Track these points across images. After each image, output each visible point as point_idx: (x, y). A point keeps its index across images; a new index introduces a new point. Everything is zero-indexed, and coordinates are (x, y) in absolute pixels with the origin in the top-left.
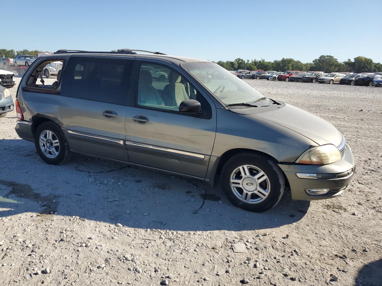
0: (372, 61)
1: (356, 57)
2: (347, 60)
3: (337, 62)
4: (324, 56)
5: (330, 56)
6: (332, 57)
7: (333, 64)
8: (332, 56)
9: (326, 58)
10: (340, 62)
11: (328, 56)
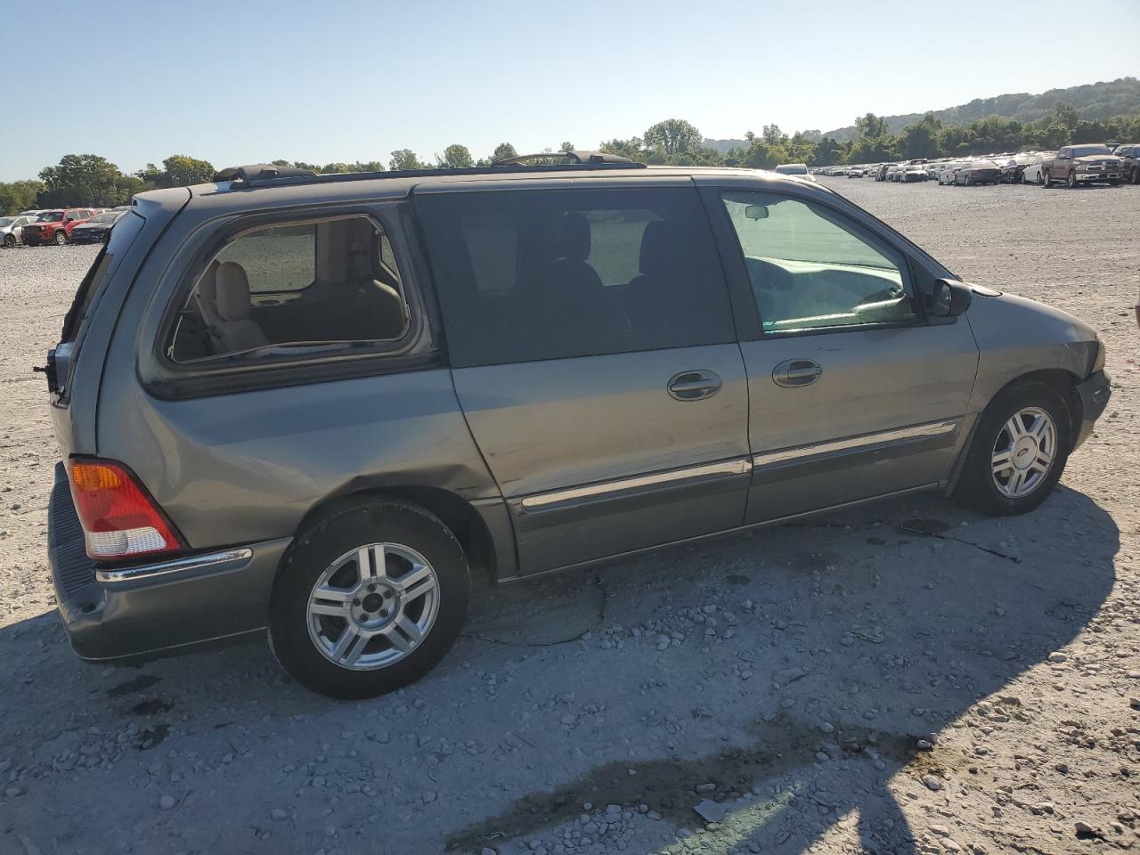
0: (211, 167)
1: (167, 158)
2: (145, 169)
3: (120, 174)
4: (73, 156)
5: (93, 157)
6: (101, 158)
7: (108, 180)
8: (98, 155)
9: (84, 163)
10: (129, 175)
11: (86, 157)
